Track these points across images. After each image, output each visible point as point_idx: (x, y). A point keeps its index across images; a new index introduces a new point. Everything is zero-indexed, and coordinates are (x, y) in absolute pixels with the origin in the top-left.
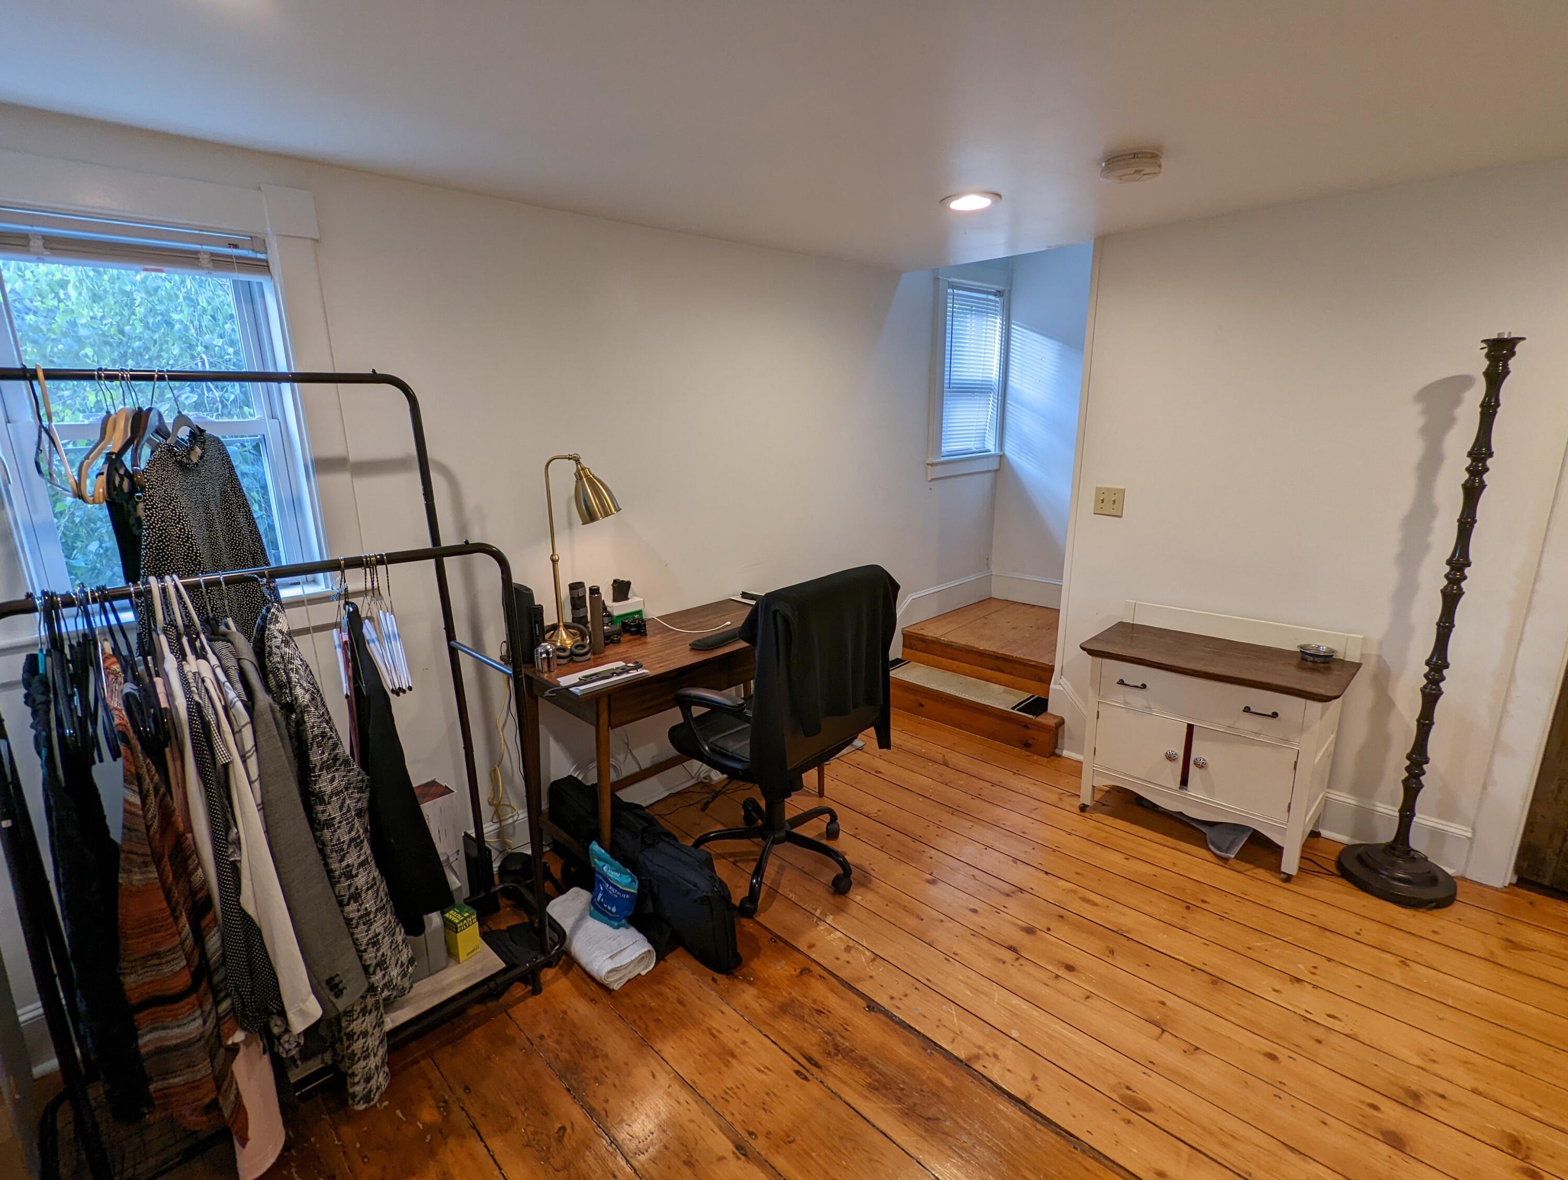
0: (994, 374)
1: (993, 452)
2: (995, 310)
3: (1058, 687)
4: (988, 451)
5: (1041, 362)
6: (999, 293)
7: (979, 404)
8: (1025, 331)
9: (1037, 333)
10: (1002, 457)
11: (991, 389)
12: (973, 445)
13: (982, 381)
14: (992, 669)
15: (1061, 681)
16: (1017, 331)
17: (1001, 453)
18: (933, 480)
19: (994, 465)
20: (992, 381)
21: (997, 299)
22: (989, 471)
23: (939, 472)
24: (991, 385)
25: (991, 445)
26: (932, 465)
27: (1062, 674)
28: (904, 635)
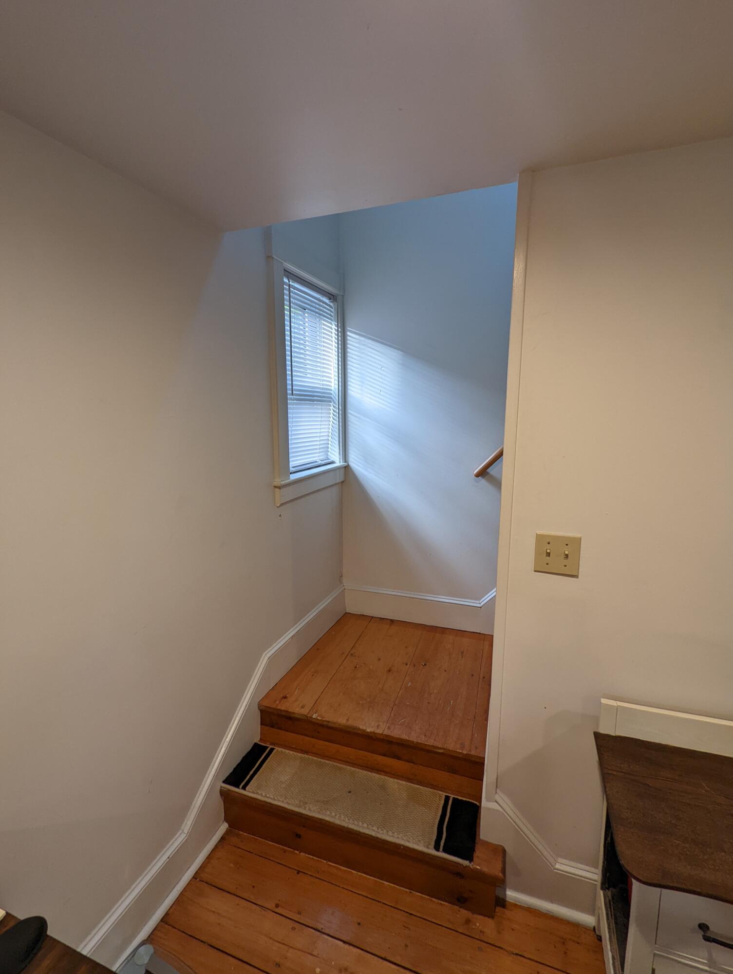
0: (333, 384)
1: (337, 464)
2: (331, 315)
3: (493, 806)
4: (333, 462)
5: (380, 371)
6: (332, 297)
7: (321, 413)
8: (362, 339)
9: (374, 340)
10: (347, 469)
11: (331, 398)
12: (317, 458)
13: (323, 389)
14: (384, 755)
15: (497, 797)
16: (353, 338)
17: (345, 464)
18: (282, 505)
19: (339, 478)
20: (331, 390)
21: (332, 304)
22: (336, 484)
23: (289, 494)
24: (331, 394)
25: (336, 457)
26: (279, 488)
27: (497, 787)
28: (261, 711)
